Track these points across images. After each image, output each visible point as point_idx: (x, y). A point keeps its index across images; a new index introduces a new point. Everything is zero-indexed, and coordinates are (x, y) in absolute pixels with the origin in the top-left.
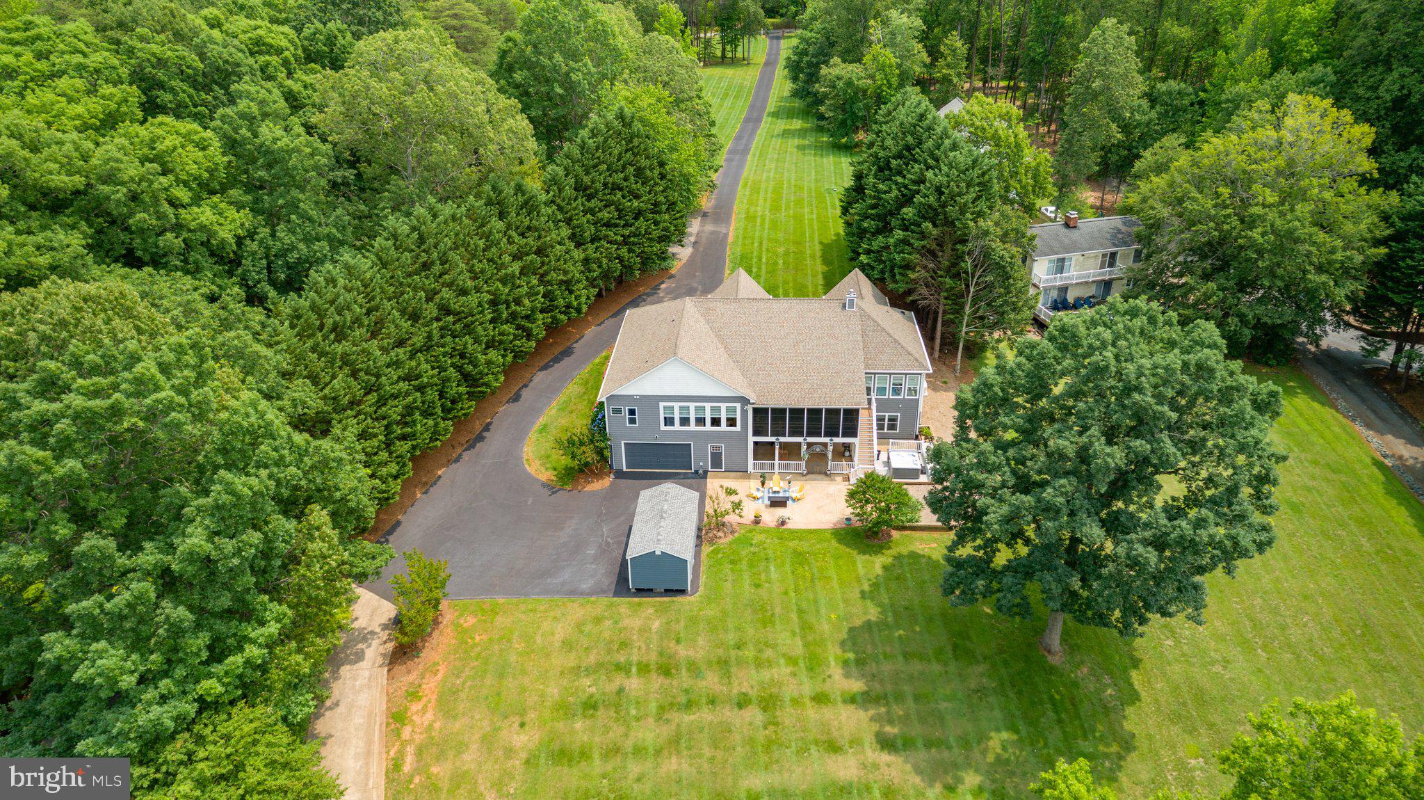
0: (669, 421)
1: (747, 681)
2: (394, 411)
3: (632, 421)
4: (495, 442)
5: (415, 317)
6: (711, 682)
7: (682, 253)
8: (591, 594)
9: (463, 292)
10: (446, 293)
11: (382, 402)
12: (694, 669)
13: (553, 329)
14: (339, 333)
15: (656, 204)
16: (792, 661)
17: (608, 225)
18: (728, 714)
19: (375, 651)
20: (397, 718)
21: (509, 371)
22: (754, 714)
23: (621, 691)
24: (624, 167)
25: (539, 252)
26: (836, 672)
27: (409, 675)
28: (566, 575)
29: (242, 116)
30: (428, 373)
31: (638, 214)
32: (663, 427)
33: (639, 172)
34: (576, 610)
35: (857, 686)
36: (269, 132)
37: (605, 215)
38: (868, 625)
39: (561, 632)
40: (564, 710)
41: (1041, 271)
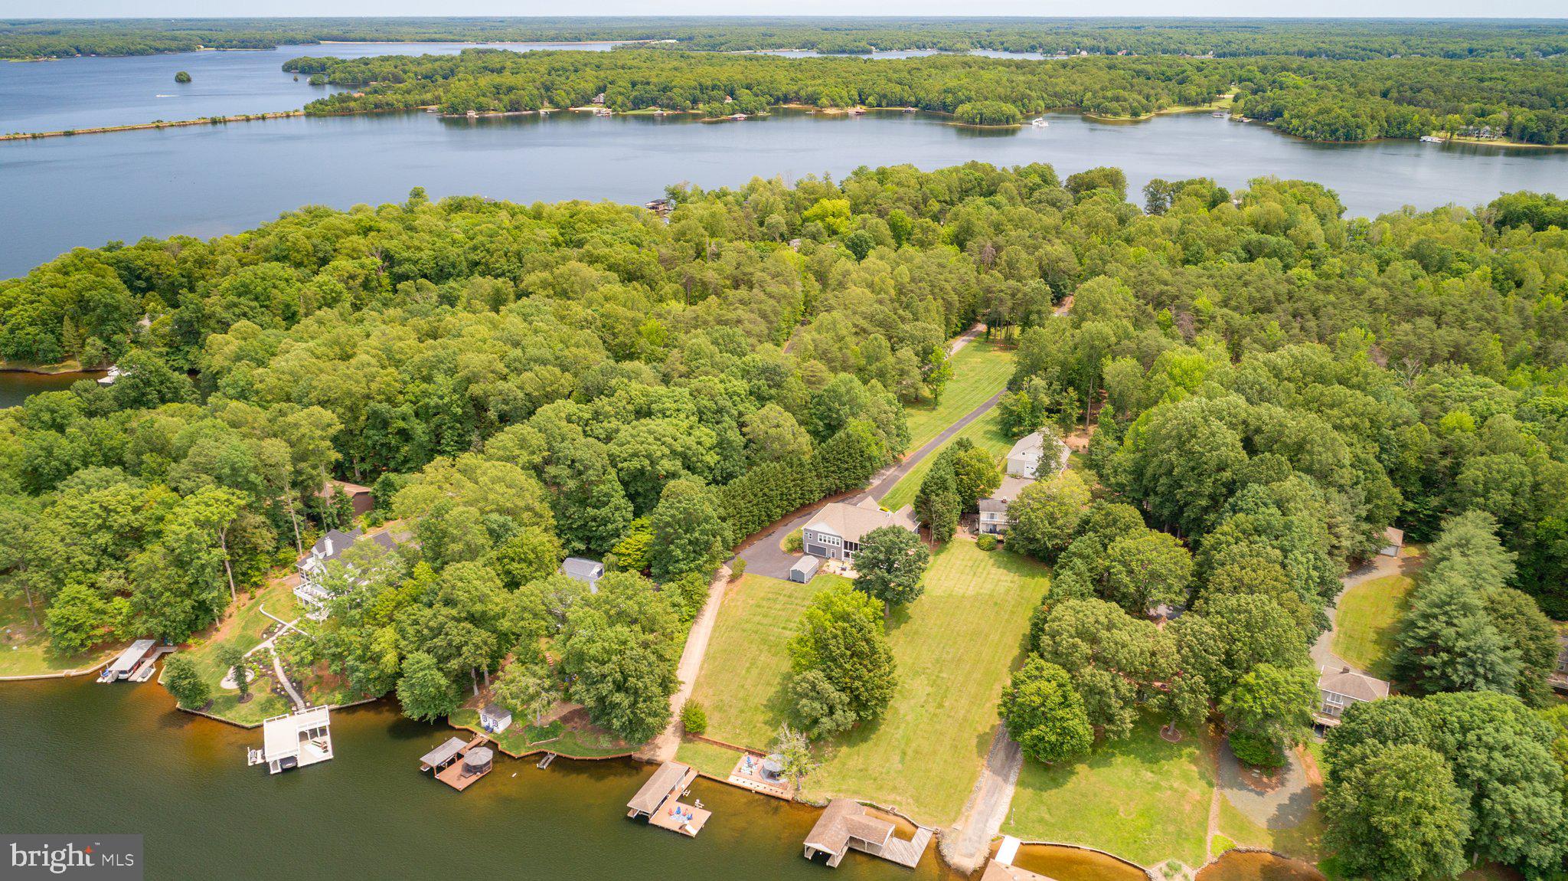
0: (820, 540)
2: (744, 520)
3: (812, 537)
4: (774, 537)
5: (756, 496)
6: (799, 601)
7: (876, 482)
8: (781, 578)
9: (772, 490)
10: (766, 490)
11: (741, 517)
13: (803, 506)
14: (734, 497)
15: (856, 466)
17: (833, 472)
19: (725, 580)
20: (725, 594)
21: (784, 516)
23: (777, 598)
24: (844, 452)
25: (802, 480)
27: (732, 586)
28: (777, 573)
30: (756, 512)
31: (847, 469)
32: (818, 541)
33: (851, 454)
34: (776, 581)
36: (729, 433)
37: (832, 469)
39: (769, 584)
40: (763, 599)
41: (984, 517)
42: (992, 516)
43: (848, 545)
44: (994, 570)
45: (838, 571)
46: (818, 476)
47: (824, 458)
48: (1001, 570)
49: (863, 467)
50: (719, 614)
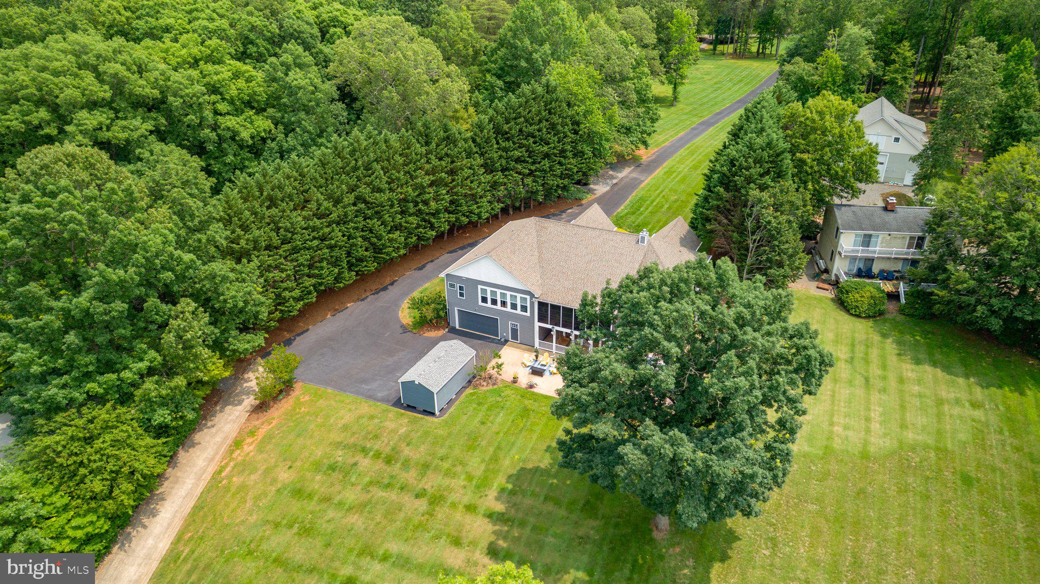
0: (484, 300)
1: (432, 482)
2: (303, 257)
3: (462, 295)
4: (393, 291)
5: (337, 202)
6: (410, 476)
7: (601, 189)
8: (379, 401)
9: (380, 190)
10: (364, 190)
11: (295, 250)
12: (406, 465)
13: (454, 227)
15: (563, 151)
16: (470, 478)
17: (518, 160)
18: (407, 500)
19: (249, 401)
20: (237, 444)
21: (409, 251)
22: (422, 505)
23: (356, 464)
24: (540, 121)
25: (452, 172)
26: (493, 493)
27: (257, 421)
28: (374, 385)
29: (282, 64)
30: (339, 238)
31: (547, 156)
32: (480, 303)
33: (553, 126)
34: (366, 407)
35: (500, 507)
36: (295, 75)
37: (517, 153)
38: (536, 469)
39: (347, 417)
41: (848, 242)
42: (867, 241)
43: (548, 311)
44: (909, 369)
45: (525, 378)
46: (489, 168)
47: (498, 131)
48: (928, 370)
49: (578, 154)
50: (198, 508)
